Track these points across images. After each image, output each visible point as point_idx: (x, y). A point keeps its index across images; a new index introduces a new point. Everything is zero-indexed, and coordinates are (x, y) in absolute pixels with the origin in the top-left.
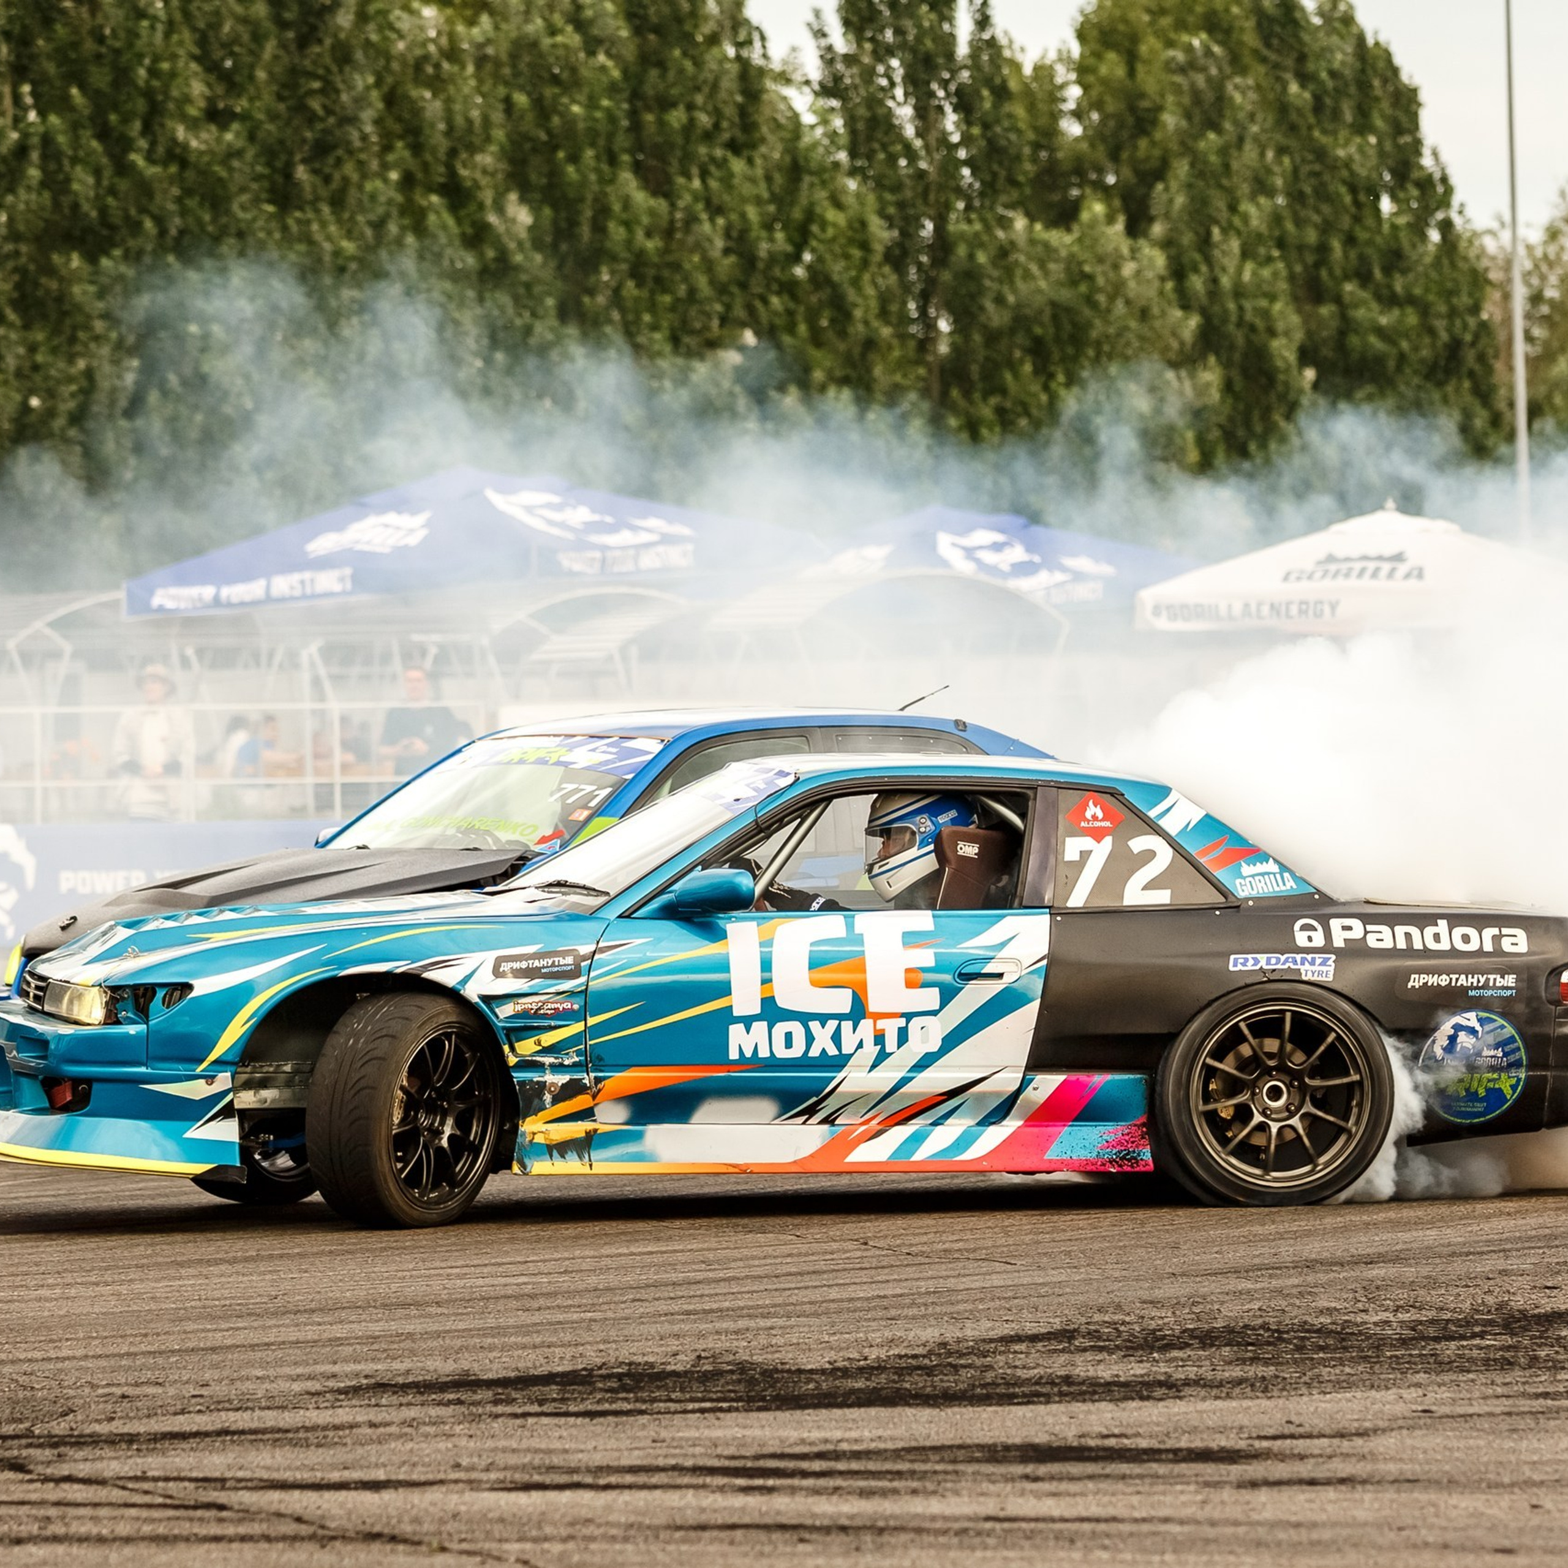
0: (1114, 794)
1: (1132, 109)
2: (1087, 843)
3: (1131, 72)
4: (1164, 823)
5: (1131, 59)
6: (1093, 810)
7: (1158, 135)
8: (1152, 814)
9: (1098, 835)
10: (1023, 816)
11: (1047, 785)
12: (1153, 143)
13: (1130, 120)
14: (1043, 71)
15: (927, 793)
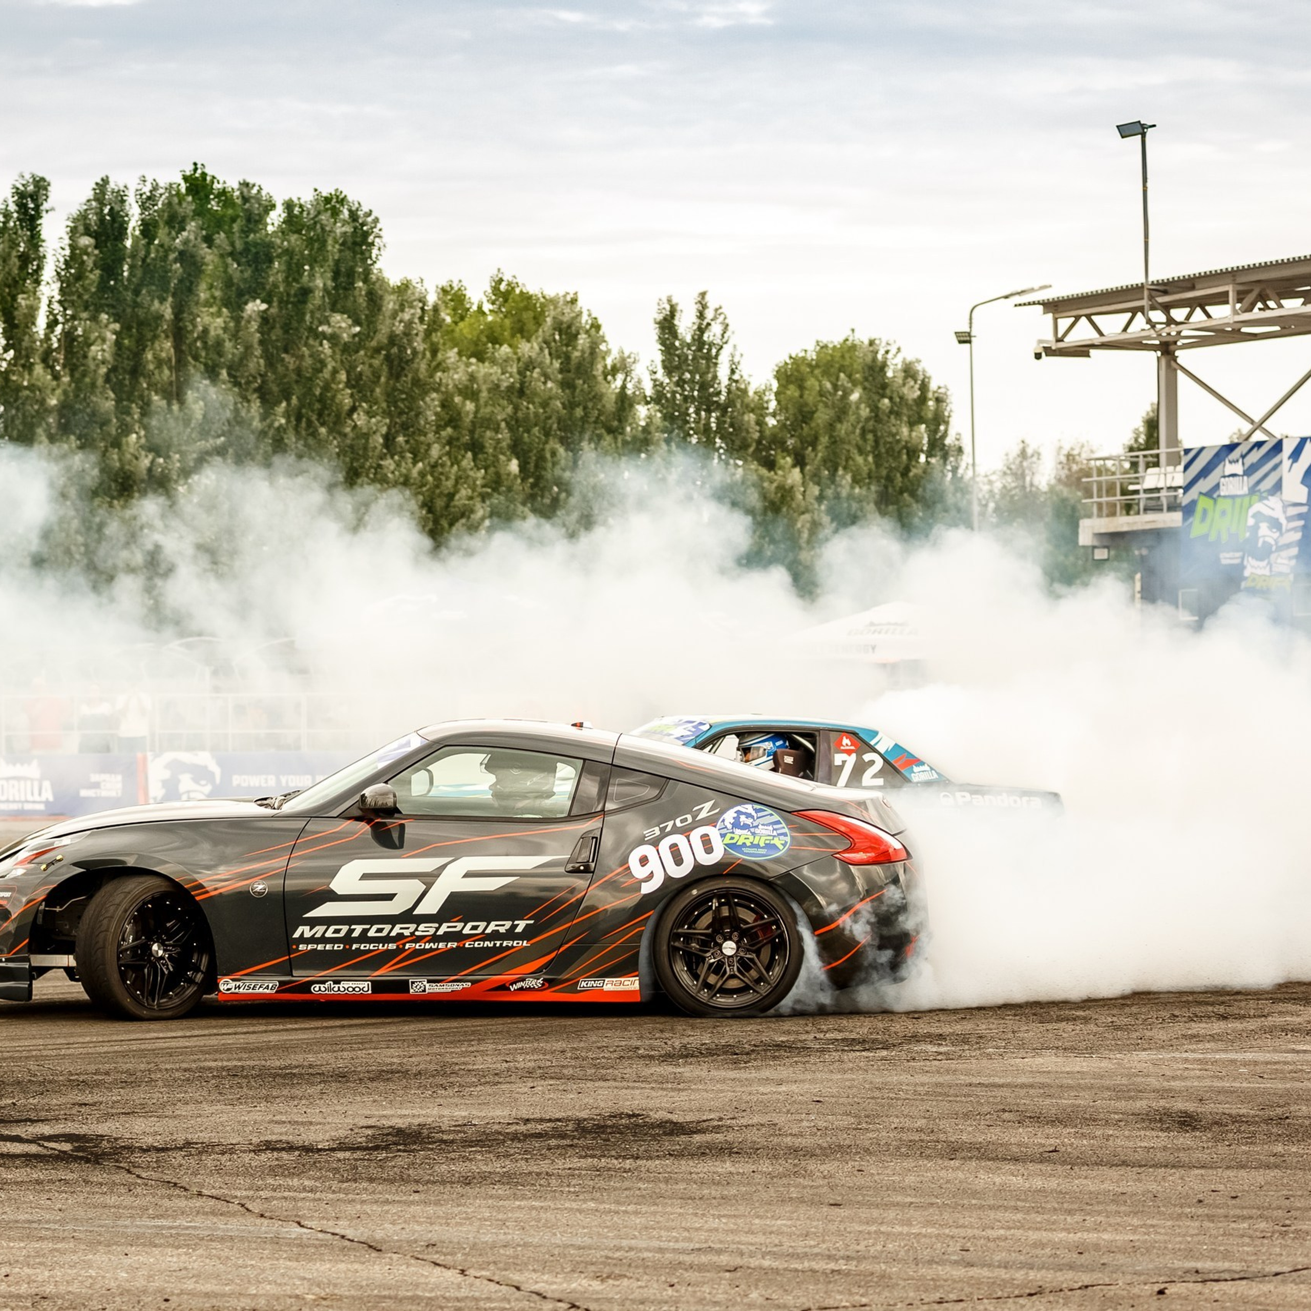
0: (855, 734)
1: (801, 411)
2: (844, 756)
3: (801, 396)
4: (877, 747)
5: (801, 388)
6: (846, 741)
7: (813, 425)
8: (872, 743)
9: (849, 752)
10: (814, 744)
11: (824, 730)
12: (811, 429)
13: (800, 418)
14: (760, 394)
15: (768, 733)
